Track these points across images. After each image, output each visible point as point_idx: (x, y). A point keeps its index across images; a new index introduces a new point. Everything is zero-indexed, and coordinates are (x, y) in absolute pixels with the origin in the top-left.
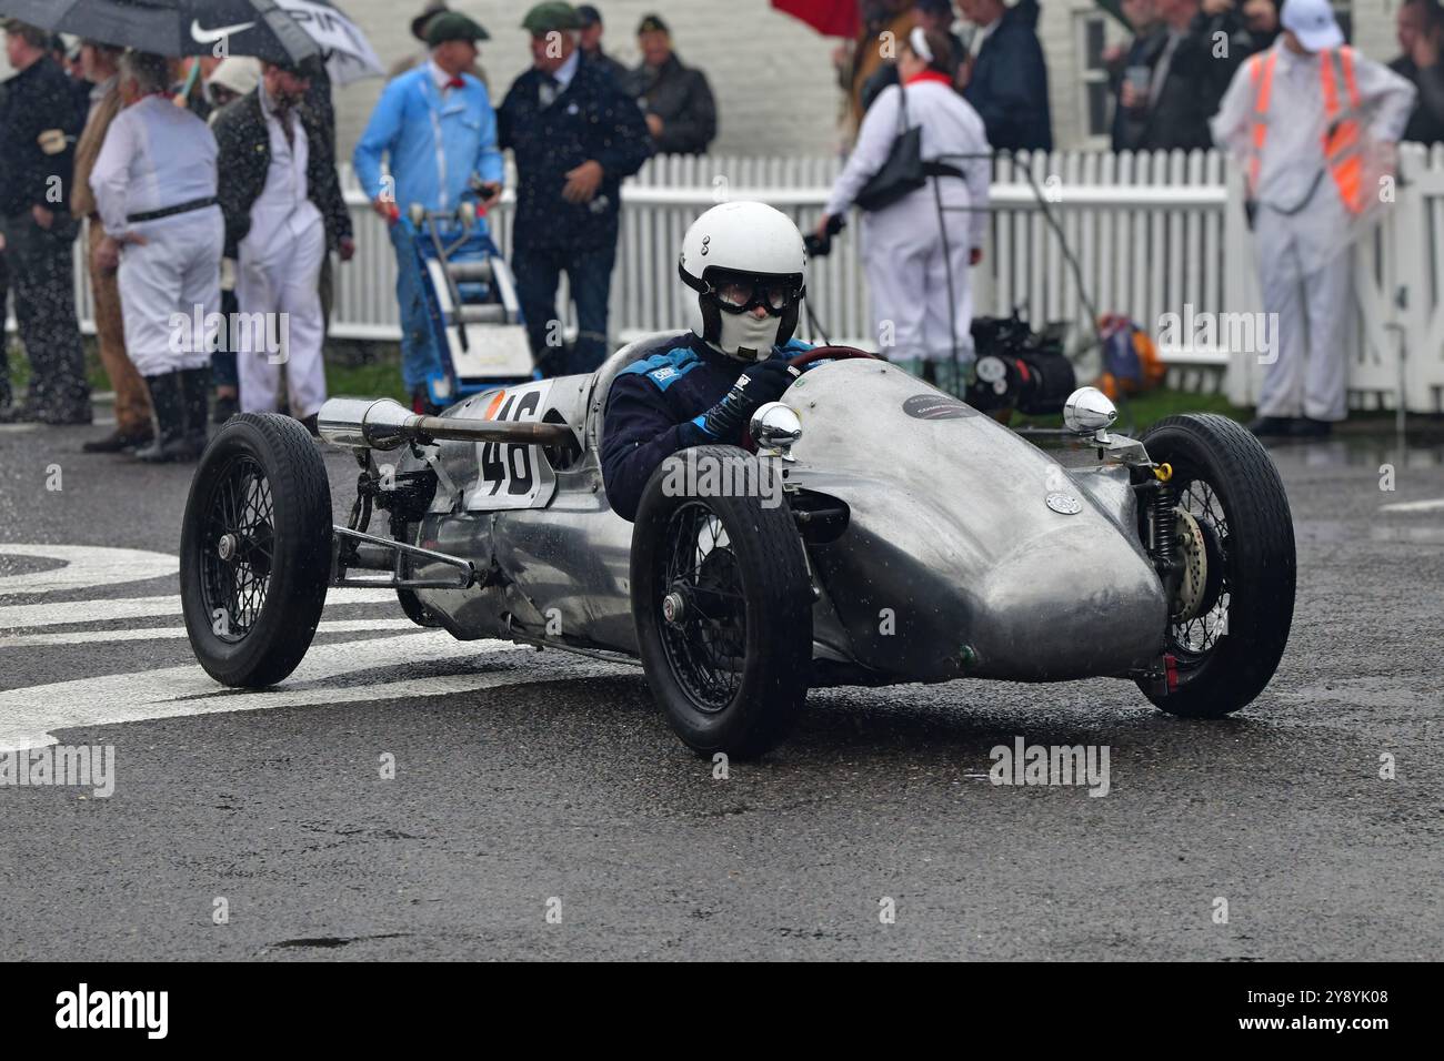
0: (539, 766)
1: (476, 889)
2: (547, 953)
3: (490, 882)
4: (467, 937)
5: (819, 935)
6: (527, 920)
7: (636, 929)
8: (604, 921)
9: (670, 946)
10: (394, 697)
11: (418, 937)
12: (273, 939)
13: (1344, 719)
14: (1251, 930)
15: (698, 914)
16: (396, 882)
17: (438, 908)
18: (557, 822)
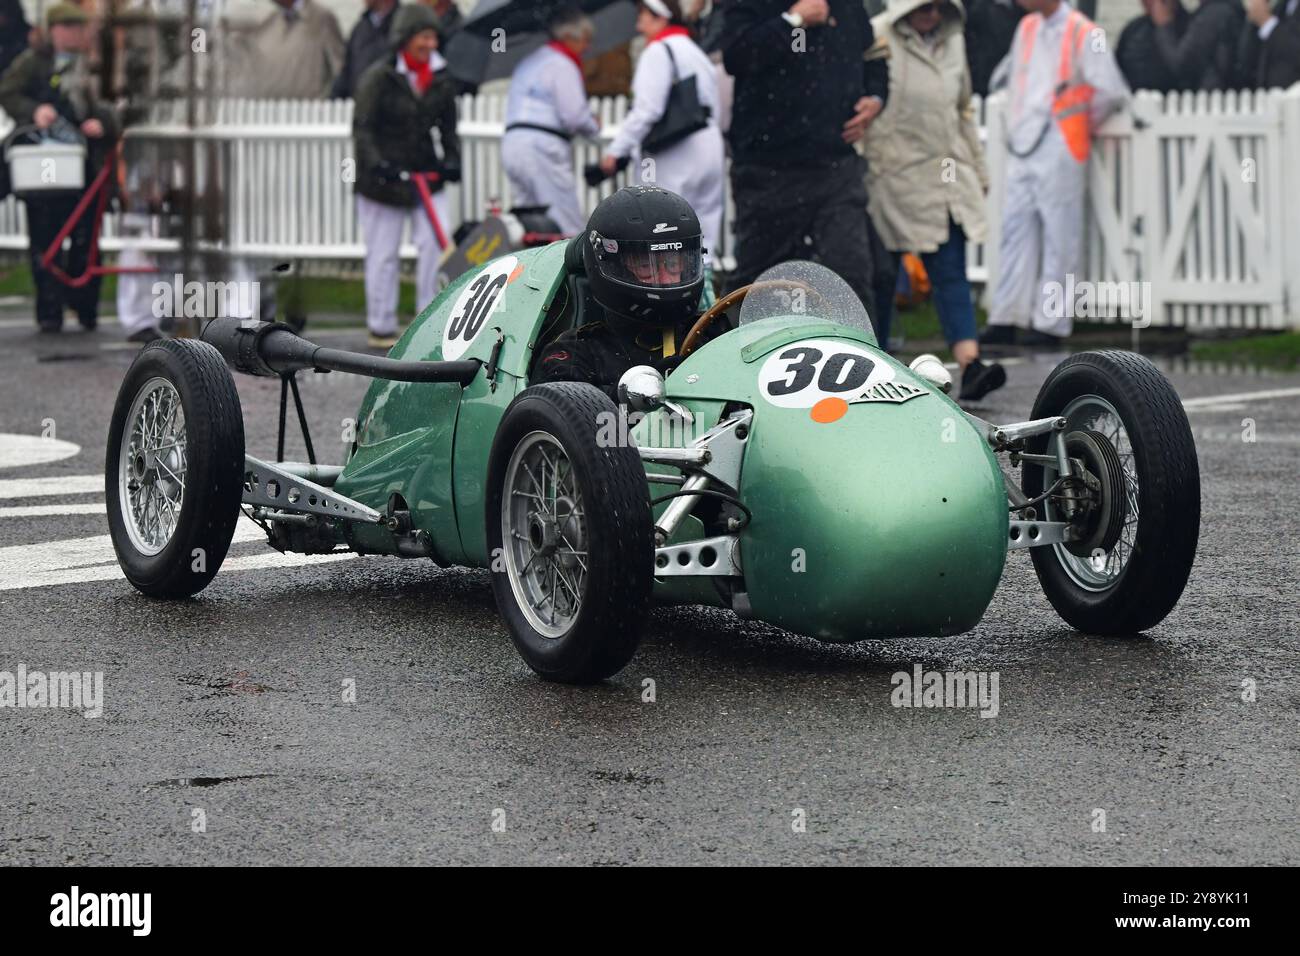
0: (386, 629)
1: (331, 736)
2: (392, 792)
3: (343, 730)
4: (323, 779)
5: (630, 778)
6: (375, 764)
7: (470, 772)
8: (445, 766)
9: (500, 787)
10: (259, 567)
11: (281, 778)
12: (153, 779)
14: (1006, 777)
15: (524, 760)
16: (261, 729)
17: (298, 752)
18: (403, 679)
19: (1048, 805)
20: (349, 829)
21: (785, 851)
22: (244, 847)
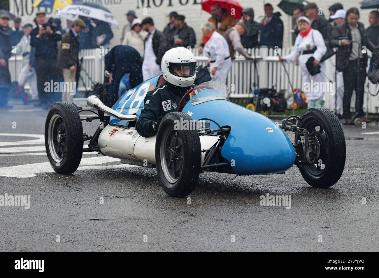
1: (138, 209)
2: (155, 223)
3: (141, 207)
4: (135, 219)
5: (222, 220)
7: (177, 218)
9: (185, 222)
11: (124, 219)
12: (88, 219)
13: (351, 177)
14: (328, 221)
15: (192, 215)
19: (340, 228)
20: (142, 232)
21: (265, 239)
22: (113, 236)
